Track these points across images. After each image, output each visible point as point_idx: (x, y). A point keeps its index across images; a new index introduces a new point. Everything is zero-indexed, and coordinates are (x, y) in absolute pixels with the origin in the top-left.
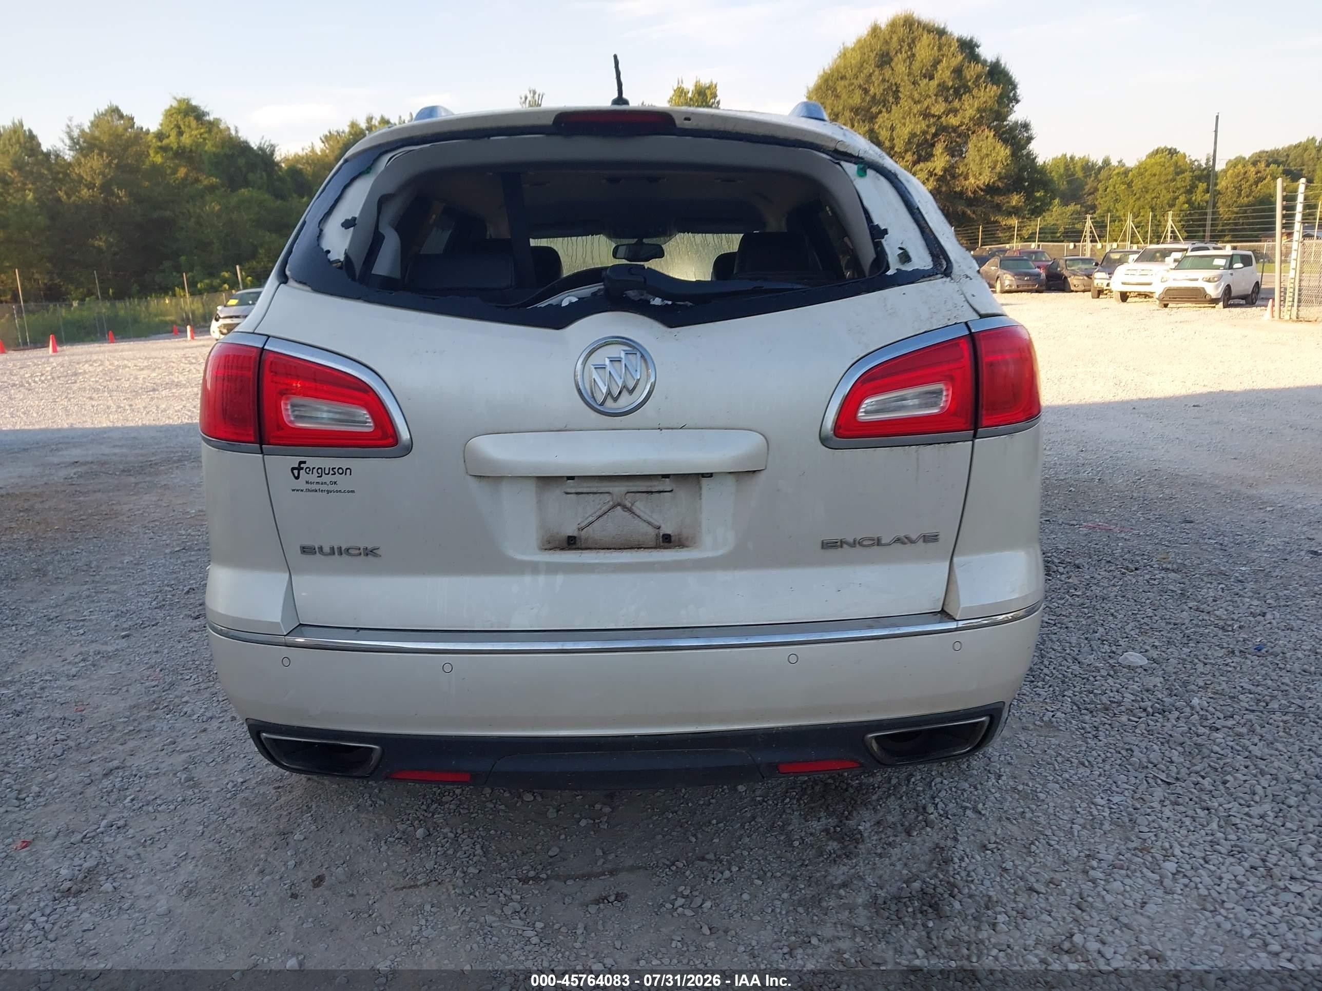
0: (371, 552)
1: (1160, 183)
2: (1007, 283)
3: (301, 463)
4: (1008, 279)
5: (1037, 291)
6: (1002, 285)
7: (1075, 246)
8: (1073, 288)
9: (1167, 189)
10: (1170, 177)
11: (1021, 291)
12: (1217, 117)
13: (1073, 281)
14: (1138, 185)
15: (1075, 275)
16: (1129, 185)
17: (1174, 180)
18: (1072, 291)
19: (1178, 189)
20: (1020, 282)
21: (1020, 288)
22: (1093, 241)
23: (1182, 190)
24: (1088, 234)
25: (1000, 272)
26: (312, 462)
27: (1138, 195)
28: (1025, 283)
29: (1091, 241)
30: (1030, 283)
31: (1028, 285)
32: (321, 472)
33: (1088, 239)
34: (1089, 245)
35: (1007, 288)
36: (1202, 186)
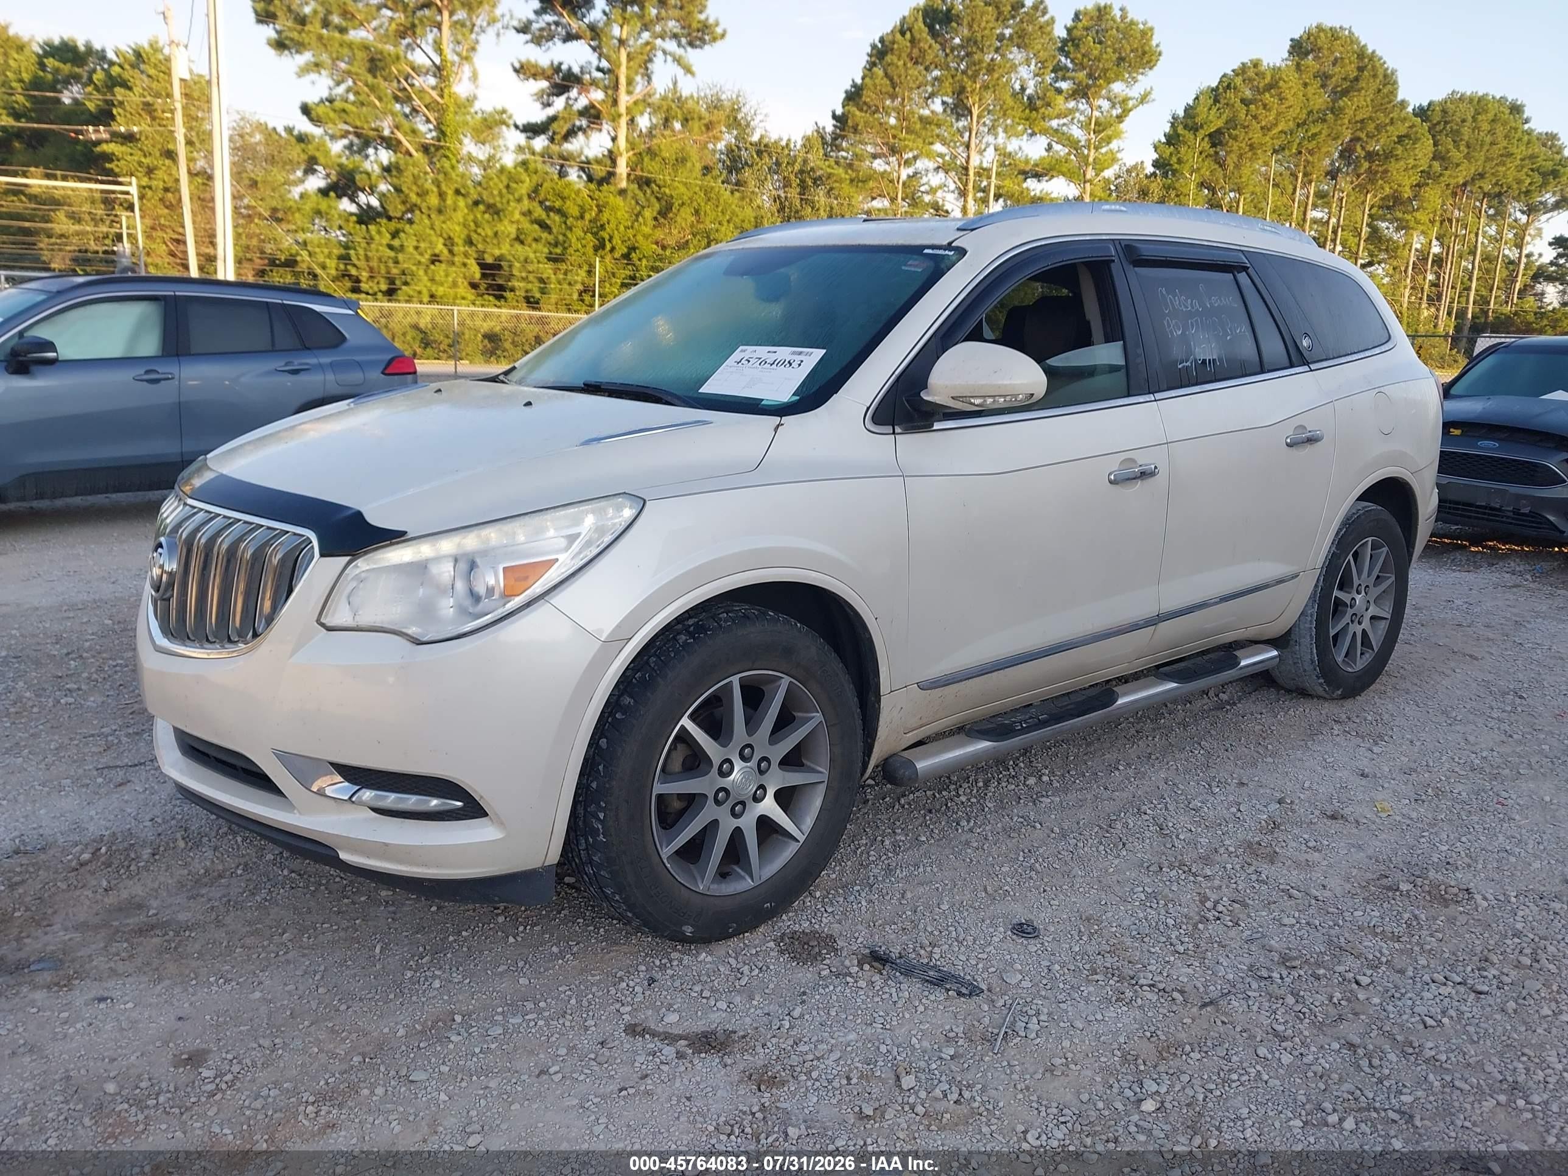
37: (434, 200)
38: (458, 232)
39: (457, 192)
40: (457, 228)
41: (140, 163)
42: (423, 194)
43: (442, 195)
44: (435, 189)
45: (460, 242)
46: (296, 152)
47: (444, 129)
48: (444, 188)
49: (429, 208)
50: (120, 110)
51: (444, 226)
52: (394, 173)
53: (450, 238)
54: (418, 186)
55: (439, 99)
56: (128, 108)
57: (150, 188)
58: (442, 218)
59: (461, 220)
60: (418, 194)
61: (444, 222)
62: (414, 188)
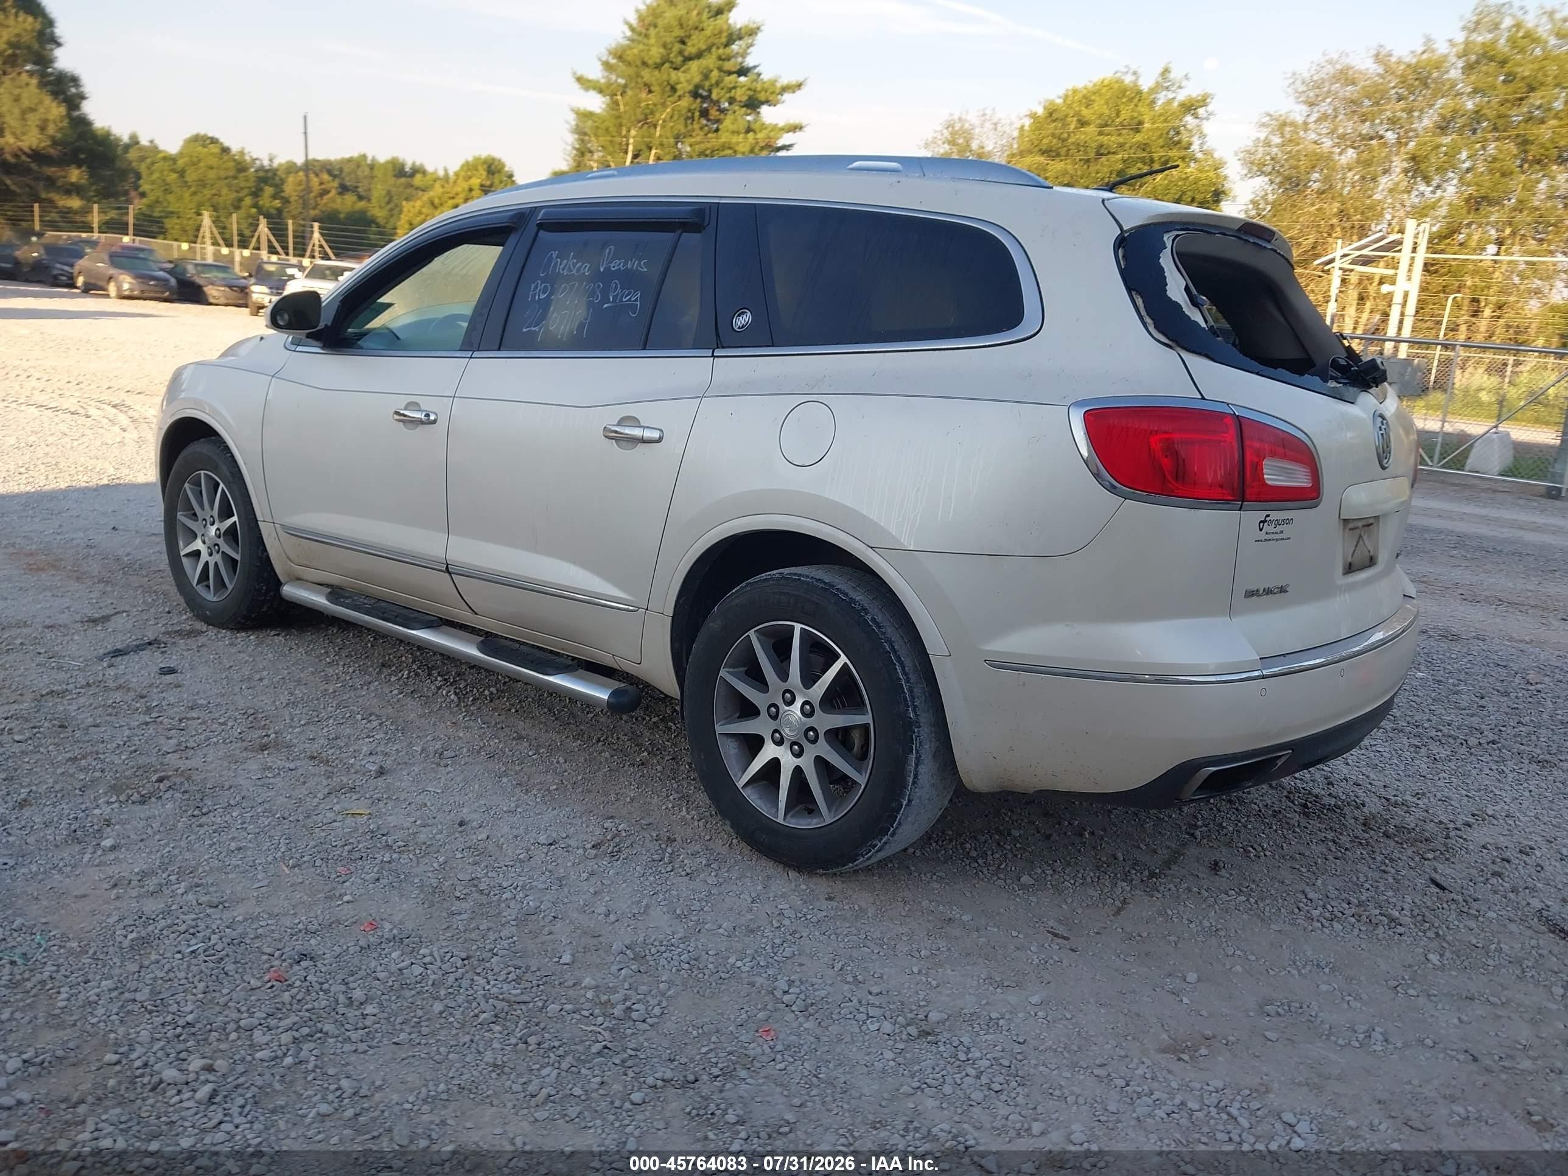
0: (1282, 590)
1: (219, 179)
2: (126, 286)
3: (1268, 516)
4: (127, 282)
5: (166, 300)
6: (119, 288)
7: (190, 248)
8: (212, 300)
9: (229, 186)
10: (231, 174)
11: (145, 299)
12: (305, 117)
13: (211, 291)
14: (191, 176)
15: (212, 284)
16: (182, 173)
17: (235, 178)
18: (211, 304)
19: (242, 189)
20: (145, 287)
21: (146, 295)
22: (215, 243)
23: (246, 191)
24: (208, 235)
25: (112, 271)
26: (1275, 515)
27: (193, 189)
28: (152, 288)
29: (213, 244)
30: (157, 289)
31: (157, 292)
32: (1278, 523)
33: (208, 241)
34: (210, 249)
35: (127, 293)
36: (269, 190)
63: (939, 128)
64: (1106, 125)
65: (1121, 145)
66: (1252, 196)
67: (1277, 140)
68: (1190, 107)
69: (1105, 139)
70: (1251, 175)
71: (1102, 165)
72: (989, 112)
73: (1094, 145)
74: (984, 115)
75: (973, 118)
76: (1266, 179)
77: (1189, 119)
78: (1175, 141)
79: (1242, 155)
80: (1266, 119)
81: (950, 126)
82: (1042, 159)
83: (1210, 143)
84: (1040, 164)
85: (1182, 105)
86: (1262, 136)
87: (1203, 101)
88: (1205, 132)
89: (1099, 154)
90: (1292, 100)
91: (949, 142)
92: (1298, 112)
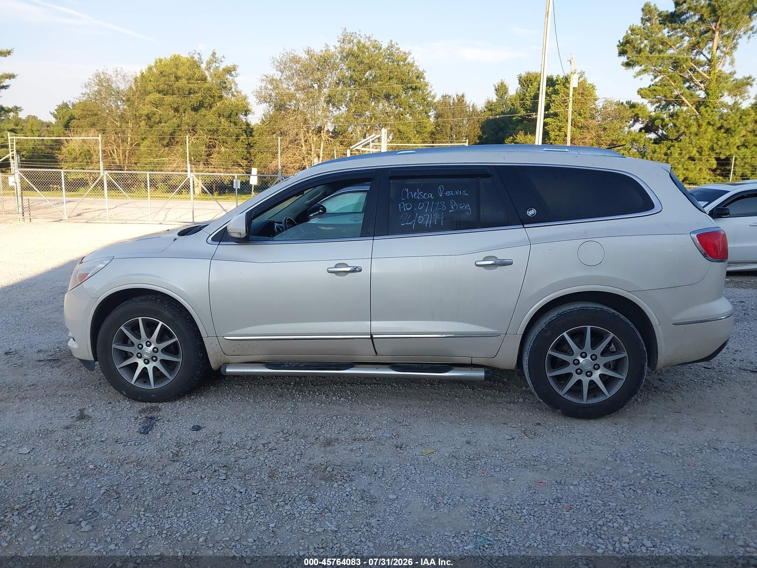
37: (694, 129)
38: (706, 144)
39: (709, 123)
40: (706, 142)
41: (557, 125)
42: (688, 127)
43: (699, 126)
44: (695, 123)
45: (706, 149)
46: (629, 113)
47: (708, 91)
48: (700, 122)
49: (691, 133)
50: (553, 104)
51: (698, 142)
52: (675, 117)
53: (701, 147)
54: (686, 123)
55: (708, 77)
56: (556, 103)
57: (559, 135)
58: (697, 138)
59: (709, 138)
60: (685, 127)
61: (698, 140)
62: (684, 124)
63: (91, 77)
64: (190, 79)
65: (200, 89)
66: (263, 112)
67: (270, 87)
68: (229, 71)
69: (192, 86)
70: (260, 102)
71: (192, 98)
72: (119, 69)
73: (187, 88)
74: (117, 71)
75: (110, 72)
76: (268, 104)
77: (228, 76)
78: (223, 86)
79: (255, 94)
80: (264, 78)
81: (98, 76)
82: (160, 95)
83: (240, 88)
84: (159, 98)
85: (224, 70)
86: (263, 85)
87: (234, 68)
88: (237, 82)
89: (190, 93)
90: (274, 70)
91: (98, 85)
92: (277, 75)
